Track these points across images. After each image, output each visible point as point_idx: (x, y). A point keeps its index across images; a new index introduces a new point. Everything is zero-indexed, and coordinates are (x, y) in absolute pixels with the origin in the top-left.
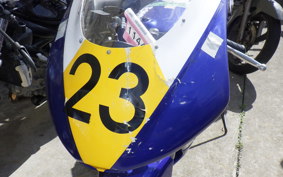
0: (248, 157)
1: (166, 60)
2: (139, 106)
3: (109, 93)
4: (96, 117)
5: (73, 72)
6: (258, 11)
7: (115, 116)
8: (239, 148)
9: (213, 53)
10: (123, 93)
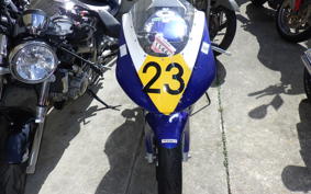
0: (228, 116)
1: (189, 58)
2: (181, 81)
3: (167, 78)
4: (164, 89)
5: (145, 71)
6: (216, 6)
7: (172, 88)
8: (221, 111)
9: (206, 52)
10: (174, 77)
